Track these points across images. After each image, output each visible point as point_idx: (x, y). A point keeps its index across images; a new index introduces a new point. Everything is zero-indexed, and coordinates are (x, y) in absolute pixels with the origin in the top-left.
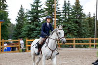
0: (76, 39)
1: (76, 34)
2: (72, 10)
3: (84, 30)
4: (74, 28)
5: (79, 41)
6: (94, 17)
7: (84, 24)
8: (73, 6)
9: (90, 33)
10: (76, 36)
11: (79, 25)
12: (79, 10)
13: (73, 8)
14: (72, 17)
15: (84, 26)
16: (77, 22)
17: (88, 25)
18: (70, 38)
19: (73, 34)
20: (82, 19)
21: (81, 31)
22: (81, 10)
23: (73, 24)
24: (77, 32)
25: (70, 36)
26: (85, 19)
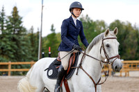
0: (13, 63)
1: (13, 56)
2: (7, 22)
3: (24, 50)
4: (10, 48)
5: (16, 67)
6: (38, 32)
7: (24, 43)
8: (9, 17)
9: (32, 55)
10: (13, 58)
11: (17, 44)
12: (17, 23)
13: (8, 20)
14: (7, 32)
15: (23, 45)
16: (14, 40)
17: (30, 44)
18: (4, 61)
19: (9, 57)
20: (21, 35)
21: (20, 52)
22: (20, 22)
23: (8, 43)
24: (14, 54)
25: (5, 58)
26: (25, 35)
